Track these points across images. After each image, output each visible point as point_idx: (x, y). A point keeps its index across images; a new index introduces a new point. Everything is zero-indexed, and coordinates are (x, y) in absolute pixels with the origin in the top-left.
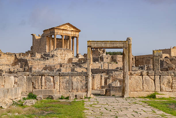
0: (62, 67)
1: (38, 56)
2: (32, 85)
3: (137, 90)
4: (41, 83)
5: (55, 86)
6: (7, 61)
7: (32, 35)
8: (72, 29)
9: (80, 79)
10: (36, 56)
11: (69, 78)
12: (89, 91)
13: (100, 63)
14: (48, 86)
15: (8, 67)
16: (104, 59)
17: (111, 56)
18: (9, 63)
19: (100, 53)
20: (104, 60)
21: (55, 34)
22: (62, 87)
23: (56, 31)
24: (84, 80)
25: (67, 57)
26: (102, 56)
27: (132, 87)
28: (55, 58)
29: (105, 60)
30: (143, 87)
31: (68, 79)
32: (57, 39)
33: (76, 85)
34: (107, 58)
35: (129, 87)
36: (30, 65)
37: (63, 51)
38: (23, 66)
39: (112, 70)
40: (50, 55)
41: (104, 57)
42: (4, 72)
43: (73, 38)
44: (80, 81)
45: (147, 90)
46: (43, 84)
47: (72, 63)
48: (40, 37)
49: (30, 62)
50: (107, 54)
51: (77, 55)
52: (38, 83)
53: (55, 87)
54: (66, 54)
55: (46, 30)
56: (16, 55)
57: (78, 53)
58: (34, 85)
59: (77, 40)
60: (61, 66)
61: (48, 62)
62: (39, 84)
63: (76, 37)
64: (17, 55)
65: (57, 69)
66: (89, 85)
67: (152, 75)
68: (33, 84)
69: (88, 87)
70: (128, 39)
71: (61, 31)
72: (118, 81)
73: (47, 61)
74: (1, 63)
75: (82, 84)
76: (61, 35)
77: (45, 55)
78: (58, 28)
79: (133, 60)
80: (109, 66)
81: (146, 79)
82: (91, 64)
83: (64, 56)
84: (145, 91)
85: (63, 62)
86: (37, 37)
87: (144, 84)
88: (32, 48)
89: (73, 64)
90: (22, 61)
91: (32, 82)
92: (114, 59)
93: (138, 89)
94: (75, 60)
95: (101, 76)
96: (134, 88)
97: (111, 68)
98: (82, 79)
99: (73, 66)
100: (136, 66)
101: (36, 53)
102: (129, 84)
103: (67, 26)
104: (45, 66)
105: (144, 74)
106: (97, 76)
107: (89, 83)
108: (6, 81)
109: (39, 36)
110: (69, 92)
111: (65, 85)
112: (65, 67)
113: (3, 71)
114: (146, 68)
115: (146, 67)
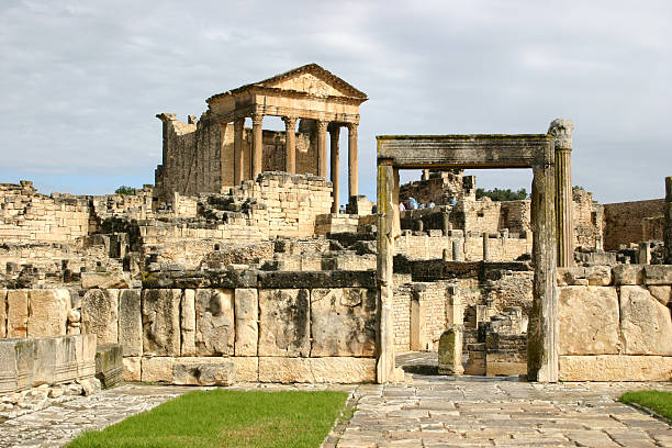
0: (283, 251)
1: (185, 207)
2: (143, 325)
3: (596, 347)
4: (181, 317)
5: (240, 330)
6: (55, 230)
7: (161, 117)
8: (332, 91)
9: (344, 301)
10: (177, 205)
11: (299, 297)
12: (383, 355)
13: (450, 235)
14: (210, 332)
15: (60, 256)
16: (467, 220)
17: (499, 204)
18: (64, 238)
19: (449, 191)
20: (467, 225)
21: (259, 111)
22: (270, 334)
23: (259, 99)
24: (364, 305)
25: (306, 212)
26: (460, 204)
27: (572, 335)
28: (257, 215)
29: (471, 221)
30: (622, 337)
31: (294, 303)
32: (267, 134)
33: (330, 329)
34: (481, 215)
35: (557, 337)
36: (148, 243)
37: (289, 183)
38: (123, 249)
39: (500, 265)
40: (237, 203)
41: (466, 210)
42: (42, 275)
43: (334, 128)
44: (345, 310)
45: (640, 350)
46: (190, 322)
47: (329, 236)
48: (193, 128)
49: (150, 233)
50: (480, 194)
51: (353, 200)
52: (168, 316)
53: (240, 336)
54: (303, 200)
55: (217, 96)
56: (91, 205)
57: (356, 193)
58: (153, 326)
59: (349, 136)
60: (279, 247)
61: (226, 234)
62: (171, 322)
63: (345, 124)
64: (96, 203)
65: (262, 262)
66: (383, 328)
67: (660, 282)
68: (147, 322)
69: (380, 336)
70: (557, 128)
71: (284, 100)
72: (519, 314)
73: (221, 227)
74: (33, 237)
75: (354, 324)
76: (284, 118)
77: (212, 201)
78: (269, 87)
79: (594, 223)
80: (488, 249)
81: (634, 299)
82: (394, 234)
83: (293, 204)
84: (628, 351)
85: (287, 234)
86: (183, 128)
87: (627, 323)
88: (160, 172)
89: (334, 242)
90: (115, 227)
91: (143, 315)
92: (511, 217)
93: (600, 346)
94: (343, 224)
95: (450, 291)
96: (581, 341)
97: (495, 256)
98: (353, 299)
99: (333, 247)
100: (607, 248)
101: (176, 193)
102: (558, 323)
103: (308, 75)
104: (211, 250)
105: (625, 279)
106: (433, 292)
107: (383, 320)
108: (33, 308)
109: (190, 122)
110: (301, 355)
111: (282, 327)
112: (297, 251)
113: (35, 270)
114: (649, 257)
115: (649, 250)
